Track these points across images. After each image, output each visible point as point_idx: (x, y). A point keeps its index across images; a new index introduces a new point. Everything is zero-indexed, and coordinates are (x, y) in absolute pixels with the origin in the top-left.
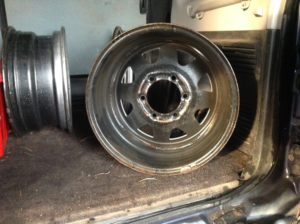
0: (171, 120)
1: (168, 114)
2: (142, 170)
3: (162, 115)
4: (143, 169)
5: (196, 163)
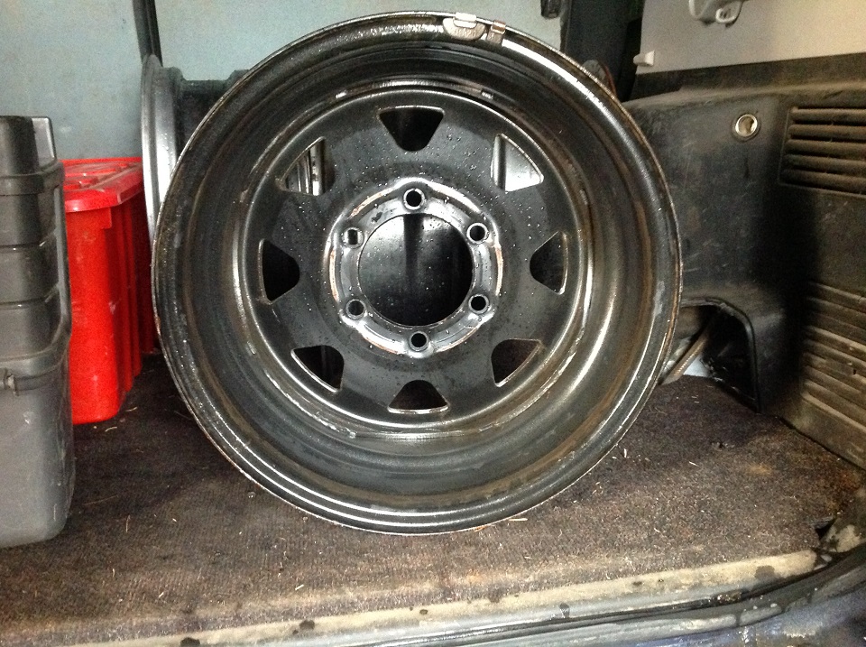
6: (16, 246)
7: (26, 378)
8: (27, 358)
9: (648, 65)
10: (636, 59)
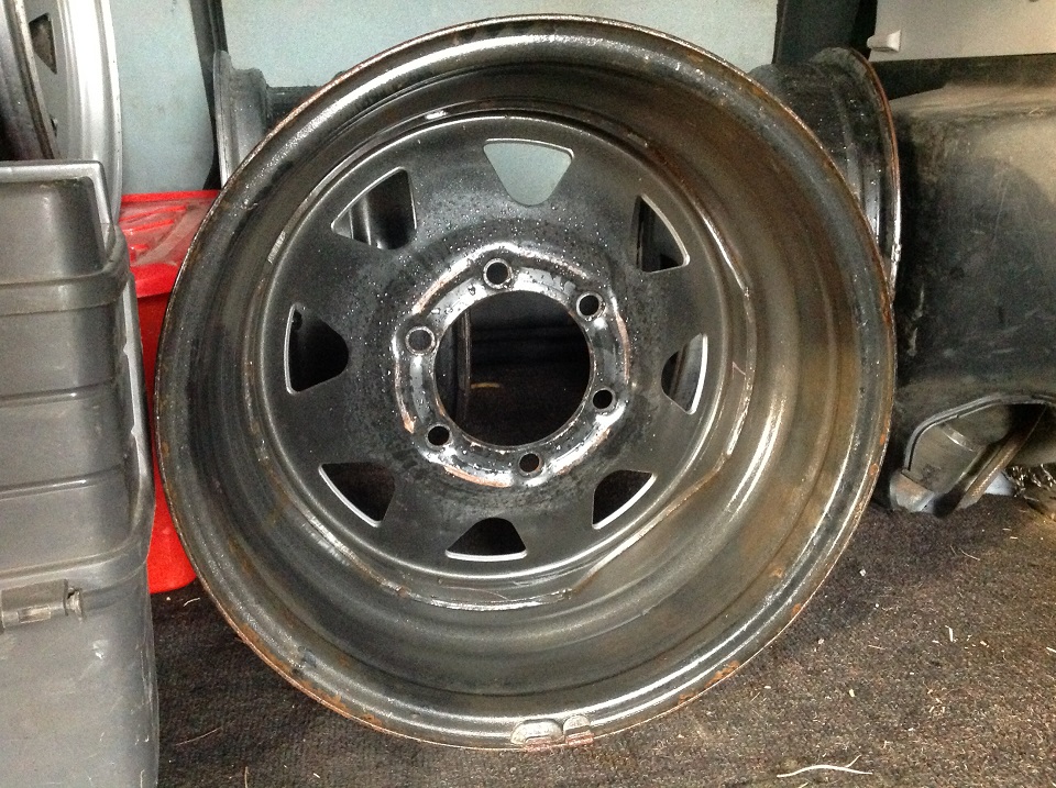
0: (504, 478)
1: (502, 452)
2: (332, 695)
3: (474, 444)
4: (338, 693)
5: (591, 716)
6: (75, 390)
7: (98, 592)
8: (99, 560)
9: (892, 50)
10: (871, 42)
